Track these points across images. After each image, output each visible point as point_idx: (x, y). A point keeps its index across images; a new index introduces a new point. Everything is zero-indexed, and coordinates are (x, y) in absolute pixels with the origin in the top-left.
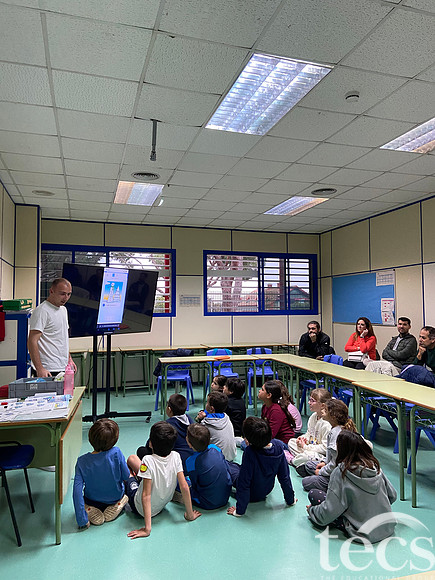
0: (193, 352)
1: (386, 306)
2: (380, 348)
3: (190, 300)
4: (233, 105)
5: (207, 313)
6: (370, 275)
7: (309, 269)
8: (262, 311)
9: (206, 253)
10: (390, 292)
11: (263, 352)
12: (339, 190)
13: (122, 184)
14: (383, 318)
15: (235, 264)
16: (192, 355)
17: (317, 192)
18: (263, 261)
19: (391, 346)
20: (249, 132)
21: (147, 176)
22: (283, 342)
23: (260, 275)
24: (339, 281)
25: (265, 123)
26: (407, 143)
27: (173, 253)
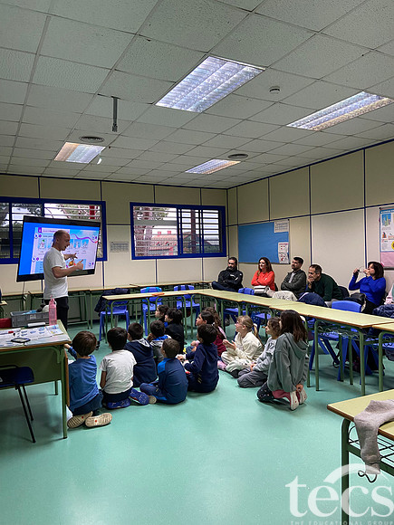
0: (129, 291)
1: (282, 249)
2: (279, 282)
3: (119, 247)
4: (182, 90)
5: (134, 258)
6: (270, 224)
7: (219, 218)
8: (181, 255)
9: (132, 205)
10: (285, 237)
11: (187, 288)
12: (250, 155)
13: (67, 145)
14: (280, 258)
15: (147, 214)
16: (128, 293)
17: (232, 157)
18: (181, 212)
19: (287, 279)
20: (189, 110)
21: (93, 139)
22: (199, 280)
23: (178, 223)
24: (244, 229)
25: (203, 104)
26: (307, 123)
27: (103, 204)
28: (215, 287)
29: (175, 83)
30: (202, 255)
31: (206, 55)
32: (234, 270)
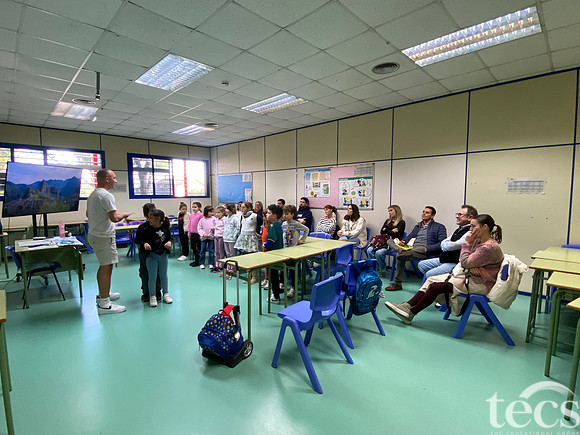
1: (247, 194)
3: (118, 188)
5: (132, 196)
10: (250, 185)
13: (61, 103)
17: (208, 125)
21: (85, 102)
26: (255, 108)
27: (102, 153)
29: (147, 69)
31: (167, 52)
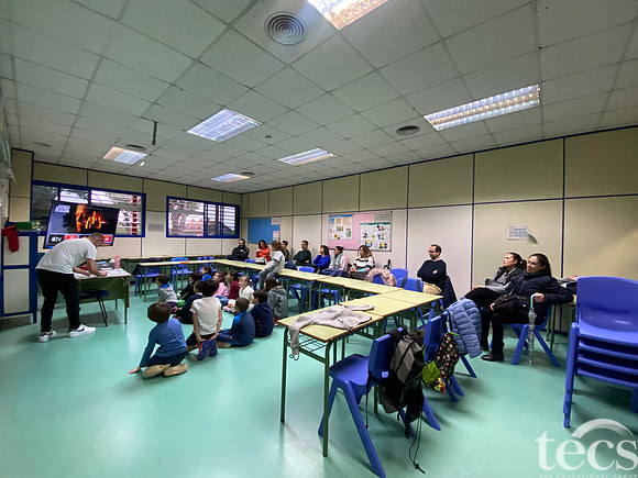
1: (276, 235)
3: (157, 228)
4: (207, 125)
5: (168, 236)
6: (269, 220)
7: (235, 213)
8: (206, 236)
9: (168, 198)
10: (278, 228)
12: (256, 174)
13: (114, 149)
17: (244, 174)
18: (207, 206)
20: (212, 139)
21: (137, 148)
22: (219, 253)
23: (205, 214)
24: (251, 221)
25: (223, 137)
27: (144, 196)
28: (229, 258)
29: (202, 121)
30: (222, 236)
31: (222, 108)
32: (243, 247)
